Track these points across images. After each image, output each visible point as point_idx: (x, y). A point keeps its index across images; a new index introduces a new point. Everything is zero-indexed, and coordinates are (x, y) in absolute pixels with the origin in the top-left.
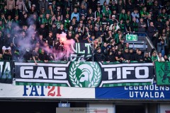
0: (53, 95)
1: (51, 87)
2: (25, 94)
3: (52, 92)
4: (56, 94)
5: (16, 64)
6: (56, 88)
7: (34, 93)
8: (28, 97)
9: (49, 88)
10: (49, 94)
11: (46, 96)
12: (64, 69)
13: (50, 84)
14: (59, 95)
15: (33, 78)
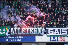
0: (62, 40)
1: (61, 37)
2: (51, 40)
3: (61, 39)
4: (63, 40)
5: (47, 28)
6: (63, 37)
7: (54, 40)
8: (52, 41)
9: (60, 38)
10: (60, 40)
11: (59, 41)
12: (66, 30)
13: (61, 36)
14: (64, 40)
15: (54, 34)
